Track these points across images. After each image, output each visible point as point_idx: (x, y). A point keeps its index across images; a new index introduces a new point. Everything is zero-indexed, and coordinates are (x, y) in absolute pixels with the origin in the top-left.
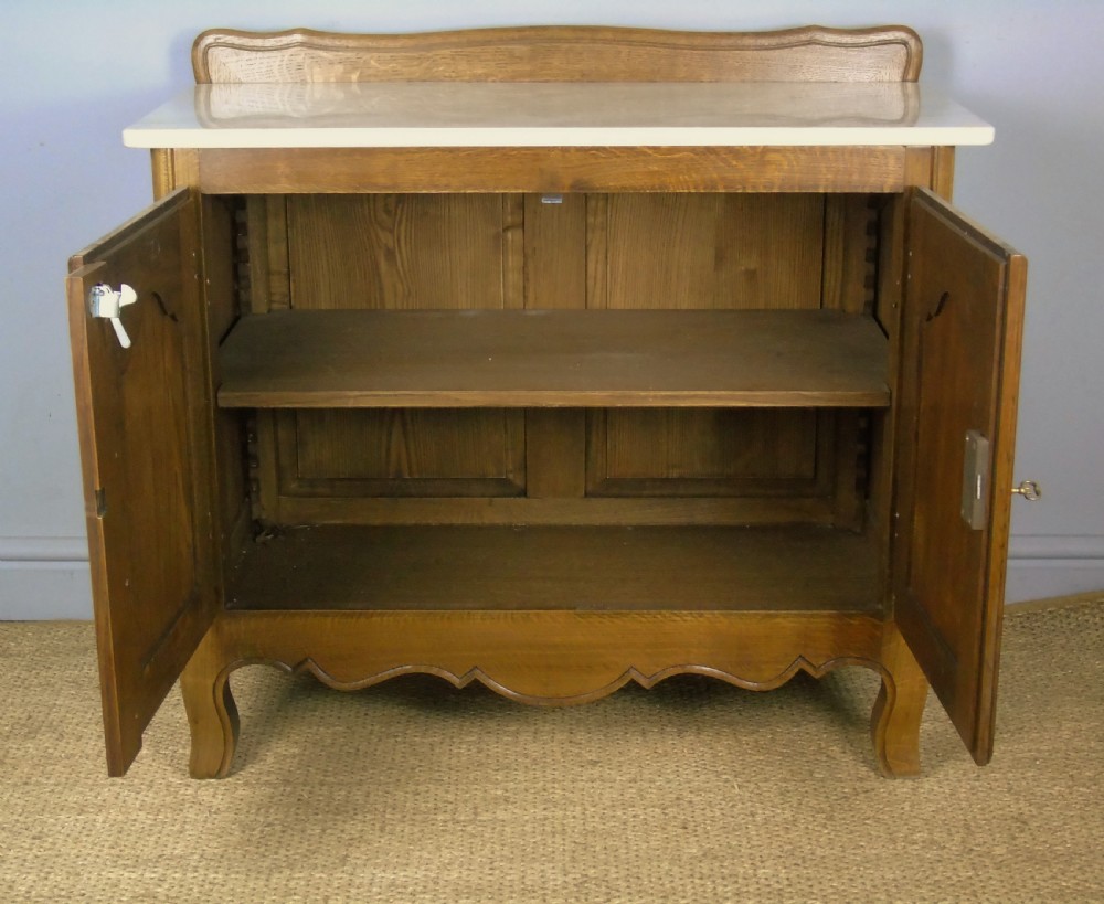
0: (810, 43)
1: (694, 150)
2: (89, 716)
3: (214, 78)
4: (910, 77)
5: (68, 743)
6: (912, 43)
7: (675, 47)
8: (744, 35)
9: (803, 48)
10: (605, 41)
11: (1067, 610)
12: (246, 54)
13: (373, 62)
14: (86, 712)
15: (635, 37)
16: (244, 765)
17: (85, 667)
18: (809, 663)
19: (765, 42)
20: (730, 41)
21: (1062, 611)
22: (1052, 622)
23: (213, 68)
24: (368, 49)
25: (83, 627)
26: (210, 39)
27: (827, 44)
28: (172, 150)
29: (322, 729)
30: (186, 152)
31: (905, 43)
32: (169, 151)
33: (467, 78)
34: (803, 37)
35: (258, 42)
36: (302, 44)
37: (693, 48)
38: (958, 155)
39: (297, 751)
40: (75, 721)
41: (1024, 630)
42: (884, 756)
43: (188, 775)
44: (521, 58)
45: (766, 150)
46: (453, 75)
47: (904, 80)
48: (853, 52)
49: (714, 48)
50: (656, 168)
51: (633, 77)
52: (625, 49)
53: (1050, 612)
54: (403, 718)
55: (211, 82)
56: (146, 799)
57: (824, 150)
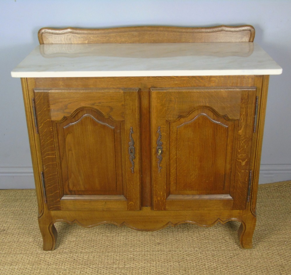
0: (222, 31)
1: (188, 77)
2: (16, 226)
3: (45, 42)
4: (251, 40)
5: (10, 237)
6: (252, 30)
7: (181, 32)
8: (202, 28)
9: (219, 32)
10: (160, 31)
11: (290, 185)
12: (54, 36)
13: (92, 38)
14: (16, 225)
15: (170, 29)
16: (59, 245)
17: (17, 207)
18: (221, 220)
19: (209, 30)
20: (198, 30)
21: (288, 185)
22: (285, 188)
23: (44, 39)
24: (90, 34)
25: (17, 191)
26: (43, 31)
27: (227, 31)
28: (26, 78)
29: (82, 231)
30: (31, 78)
31: (250, 30)
32: (26, 79)
33: (120, 42)
34: (220, 29)
35: (57, 32)
36: (70, 32)
37: (187, 32)
38: (270, 79)
39: (74, 239)
40: (12, 228)
41: (278, 191)
42: (242, 244)
43: (43, 249)
44: (136, 36)
45: (211, 77)
46: (116, 41)
47: (249, 41)
48: (234, 33)
49: (193, 33)
50: (177, 82)
51: (169, 41)
52: (166, 33)
53: (285, 185)
54: (105, 226)
55: (44, 44)
56: (30, 259)
57: (229, 77)
